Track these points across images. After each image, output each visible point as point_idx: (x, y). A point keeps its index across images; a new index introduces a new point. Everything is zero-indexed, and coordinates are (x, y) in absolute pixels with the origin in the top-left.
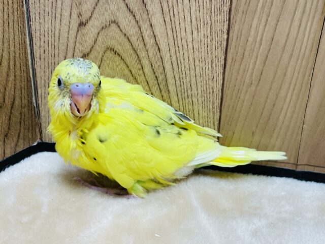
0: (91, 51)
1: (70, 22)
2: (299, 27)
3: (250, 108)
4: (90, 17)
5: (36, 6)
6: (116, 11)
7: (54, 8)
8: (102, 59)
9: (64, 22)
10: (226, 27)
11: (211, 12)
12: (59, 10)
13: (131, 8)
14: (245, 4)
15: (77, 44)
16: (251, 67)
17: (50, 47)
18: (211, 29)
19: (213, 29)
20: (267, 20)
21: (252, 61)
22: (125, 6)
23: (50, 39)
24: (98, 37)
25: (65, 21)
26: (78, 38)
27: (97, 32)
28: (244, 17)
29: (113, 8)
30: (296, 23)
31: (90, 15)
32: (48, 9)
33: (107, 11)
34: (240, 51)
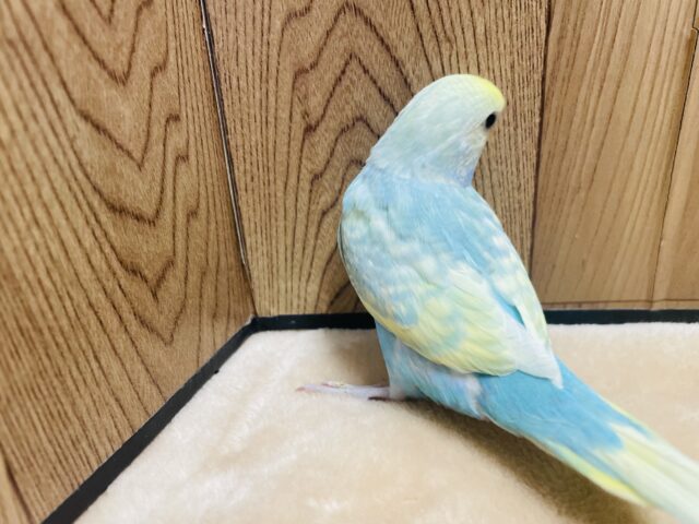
0: (325, 168)
1: (290, 128)
2: (651, 93)
3: (578, 225)
4: (323, 116)
5: (236, 108)
6: (362, 101)
7: (264, 108)
8: (343, 179)
9: (280, 128)
10: (538, 104)
11: (513, 85)
12: (272, 111)
13: (386, 93)
14: (567, 66)
15: (304, 161)
16: (579, 161)
17: (261, 170)
18: (515, 111)
19: (518, 111)
20: (602, 87)
21: (580, 153)
22: (376, 91)
23: (260, 159)
24: (335, 145)
25: (283, 127)
26: (304, 152)
27: (333, 137)
28: (565, 88)
29: (359, 96)
30: (646, 87)
31: (321, 112)
32: (255, 111)
33: (348, 103)
34: (561, 140)
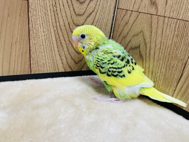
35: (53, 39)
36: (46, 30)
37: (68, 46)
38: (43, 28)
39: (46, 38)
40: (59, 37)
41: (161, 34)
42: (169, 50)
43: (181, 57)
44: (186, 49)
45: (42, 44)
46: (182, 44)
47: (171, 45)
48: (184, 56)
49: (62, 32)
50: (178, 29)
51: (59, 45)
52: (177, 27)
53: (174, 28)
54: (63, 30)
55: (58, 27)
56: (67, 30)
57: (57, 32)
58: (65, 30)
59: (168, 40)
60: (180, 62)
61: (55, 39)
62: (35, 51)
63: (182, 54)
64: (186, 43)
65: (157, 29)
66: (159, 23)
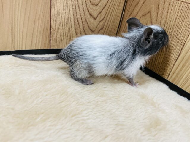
35: (71, 17)
36: (66, 8)
37: (84, 24)
38: (63, 6)
39: (65, 15)
40: (77, 15)
41: (166, 15)
42: (171, 31)
43: (181, 37)
44: (186, 30)
45: (61, 22)
46: (184, 25)
47: (174, 26)
48: (183, 36)
49: (80, 11)
50: (181, 11)
51: (76, 23)
52: (181, 9)
53: (178, 9)
54: (80, 9)
55: (77, 6)
56: (84, 8)
57: (75, 10)
58: (83, 9)
59: (171, 21)
60: (180, 42)
61: (73, 17)
62: (55, 27)
63: (182, 35)
64: (186, 25)
65: (163, 10)
66: (165, 5)
